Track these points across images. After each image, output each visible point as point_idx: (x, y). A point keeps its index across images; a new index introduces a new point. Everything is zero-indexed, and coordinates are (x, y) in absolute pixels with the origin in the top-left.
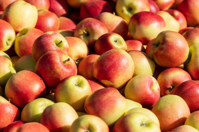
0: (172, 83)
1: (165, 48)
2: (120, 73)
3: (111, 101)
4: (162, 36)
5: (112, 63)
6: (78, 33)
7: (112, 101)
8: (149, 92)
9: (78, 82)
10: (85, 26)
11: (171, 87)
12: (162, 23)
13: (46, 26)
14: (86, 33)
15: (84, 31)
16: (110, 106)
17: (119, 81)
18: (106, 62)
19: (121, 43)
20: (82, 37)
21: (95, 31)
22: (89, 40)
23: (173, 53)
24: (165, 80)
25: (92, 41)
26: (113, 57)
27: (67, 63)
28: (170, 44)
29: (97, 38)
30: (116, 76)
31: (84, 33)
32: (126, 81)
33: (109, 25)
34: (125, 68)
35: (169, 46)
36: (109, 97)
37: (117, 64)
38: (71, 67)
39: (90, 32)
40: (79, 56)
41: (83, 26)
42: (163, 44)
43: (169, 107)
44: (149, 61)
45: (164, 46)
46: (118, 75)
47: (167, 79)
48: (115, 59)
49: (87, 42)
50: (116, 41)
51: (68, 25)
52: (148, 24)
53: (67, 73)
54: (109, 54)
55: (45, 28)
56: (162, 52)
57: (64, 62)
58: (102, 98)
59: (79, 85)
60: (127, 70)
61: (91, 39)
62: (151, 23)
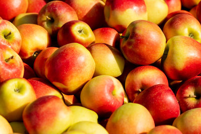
0: (141, 86)
1: (134, 43)
2: (74, 74)
3: (51, 114)
4: (132, 27)
5: (65, 61)
6: (41, 19)
7: (53, 114)
8: (108, 97)
9: (19, 86)
10: (49, 11)
11: (140, 90)
12: (142, 7)
13: (9, 8)
14: (49, 19)
15: (47, 17)
16: (49, 120)
17: (74, 83)
18: (58, 61)
19: (86, 33)
20: (45, 24)
21: (60, 17)
22: (52, 28)
23: (144, 49)
24: (133, 82)
25: (56, 29)
26: (67, 54)
27: (11, 61)
28: (139, 38)
29: (61, 25)
30: (69, 77)
31: (47, 19)
32: (82, 83)
33: (81, 9)
34: (80, 68)
35: (138, 40)
36: (49, 109)
37: (70, 63)
38: (15, 67)
39: (54, 17)
40: (37, 49)
41: (47, 11)
42: (132, 38)
43: (126, 120)
44: (115, 58)
45: (133, 40)
46: (72, 76)
47: (135, 80)
48: (69, 58)
49: (50, 30)
50: (80, 32)
51: (38, 5)
52: (123, 9)
53: (8, 73)
54: (63, 51)
55: (8, 10)
56: (130, 47)
57: (8, 60)
58: (40, 109)
59: (19, 90)
60: (83, 70)
61: (55, 26)
62: (128, 8)
